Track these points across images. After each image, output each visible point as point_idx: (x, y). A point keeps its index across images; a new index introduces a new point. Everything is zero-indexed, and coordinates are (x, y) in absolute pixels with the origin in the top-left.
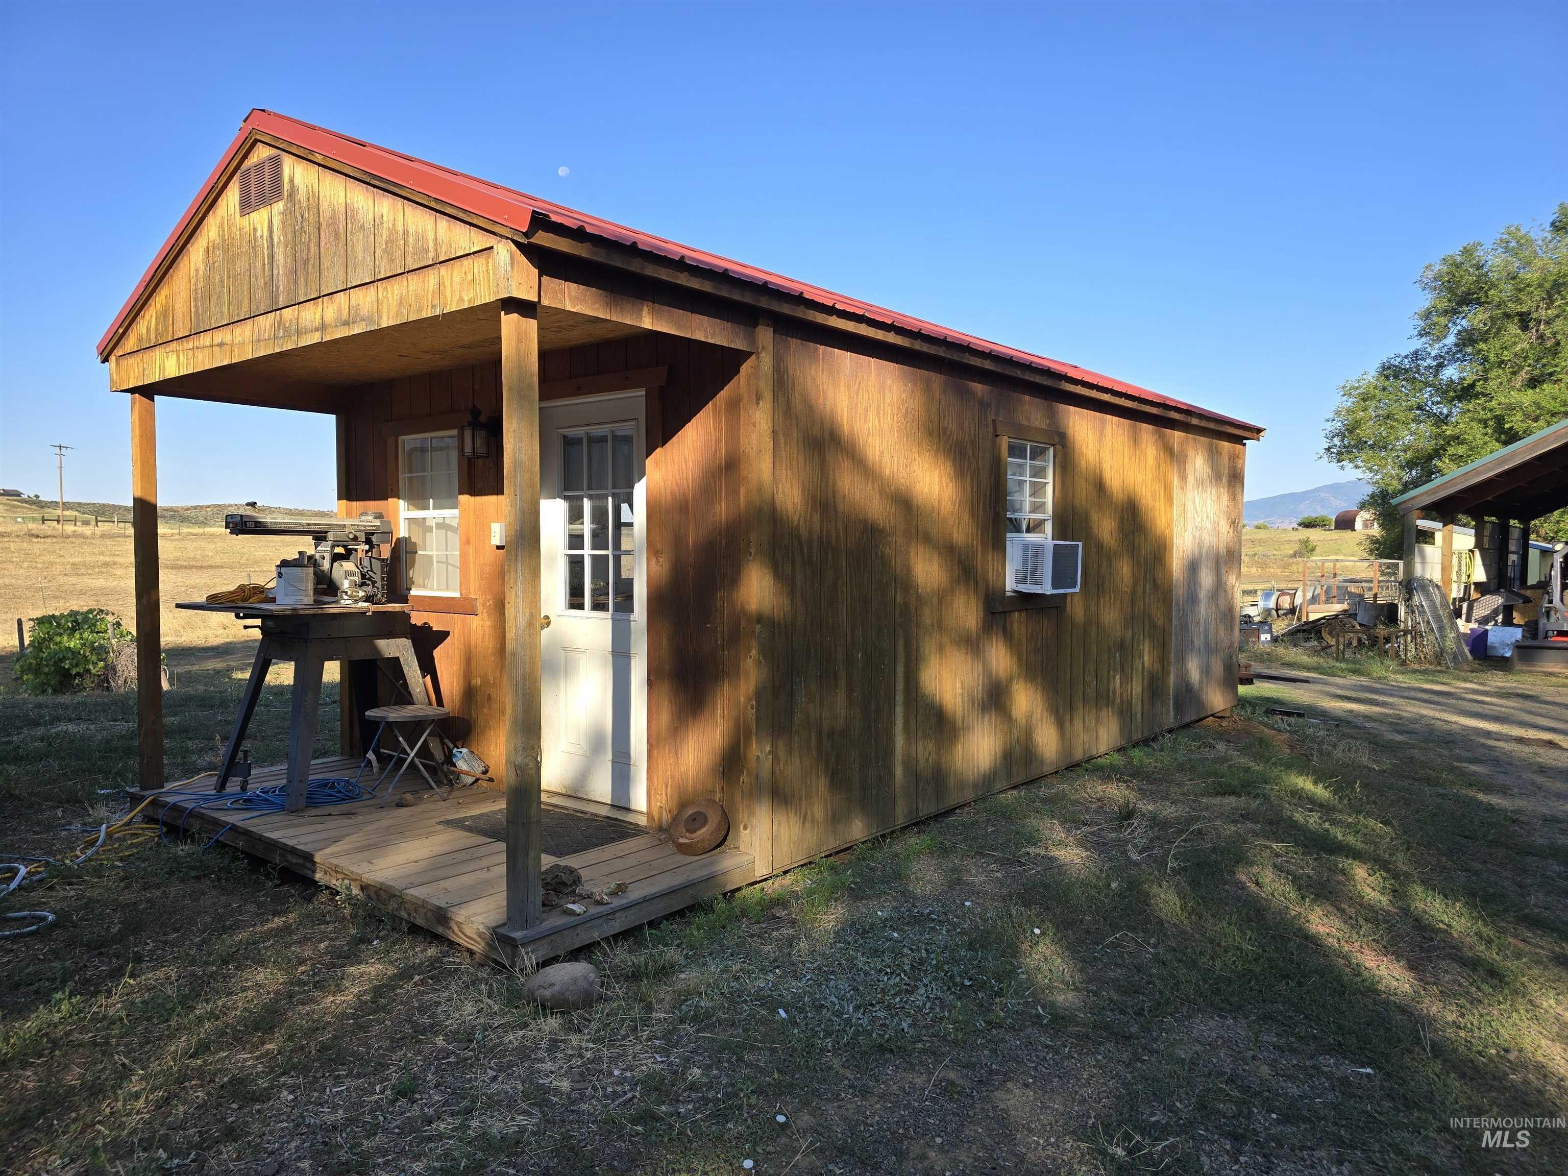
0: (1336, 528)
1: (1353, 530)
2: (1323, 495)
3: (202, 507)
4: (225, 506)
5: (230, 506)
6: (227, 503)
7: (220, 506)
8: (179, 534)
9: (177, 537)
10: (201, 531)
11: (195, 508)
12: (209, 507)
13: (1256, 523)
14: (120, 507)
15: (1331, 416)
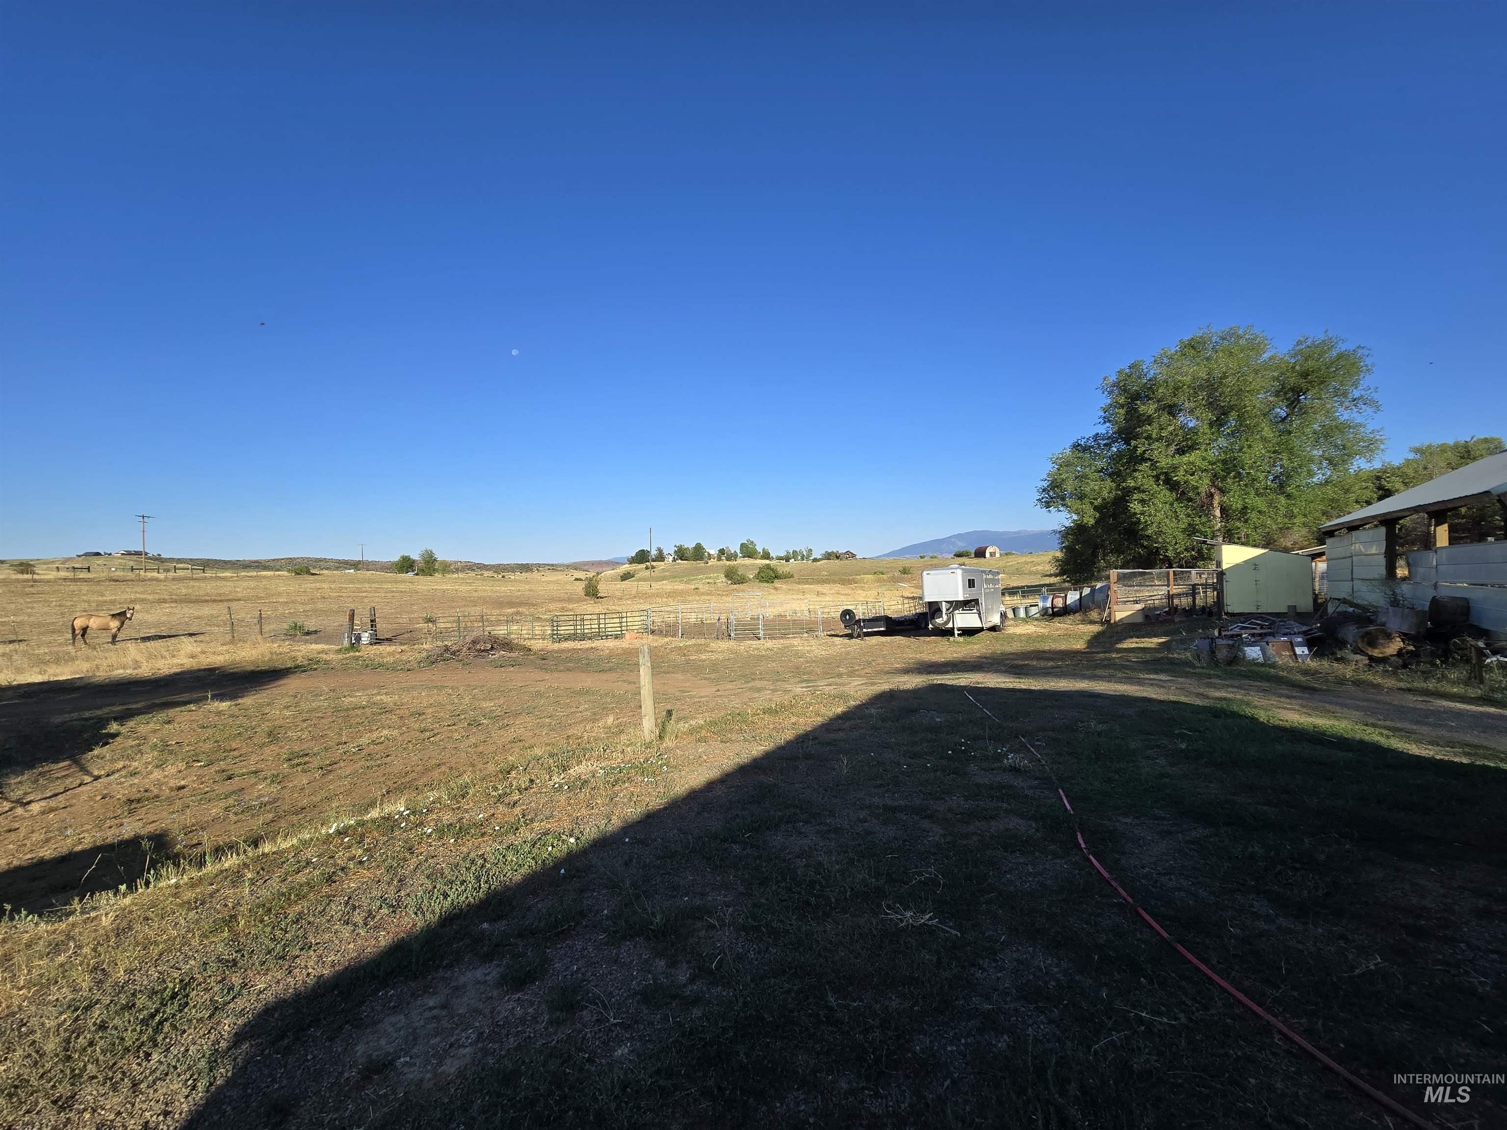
0: (975, 557)
1: (985, 557)
2: (953, 540)
3: (278, 560)
4: (294, 558)
5: (298, 558)
6: (296, 556)
7: (291, 559)
8: (237, 577)
9: (236, 578)
10: (255, 574)
11: (274, 560)
12: (283, 559)
13: (931, 555)
14: (220, 561)
15: (1045, 477)
